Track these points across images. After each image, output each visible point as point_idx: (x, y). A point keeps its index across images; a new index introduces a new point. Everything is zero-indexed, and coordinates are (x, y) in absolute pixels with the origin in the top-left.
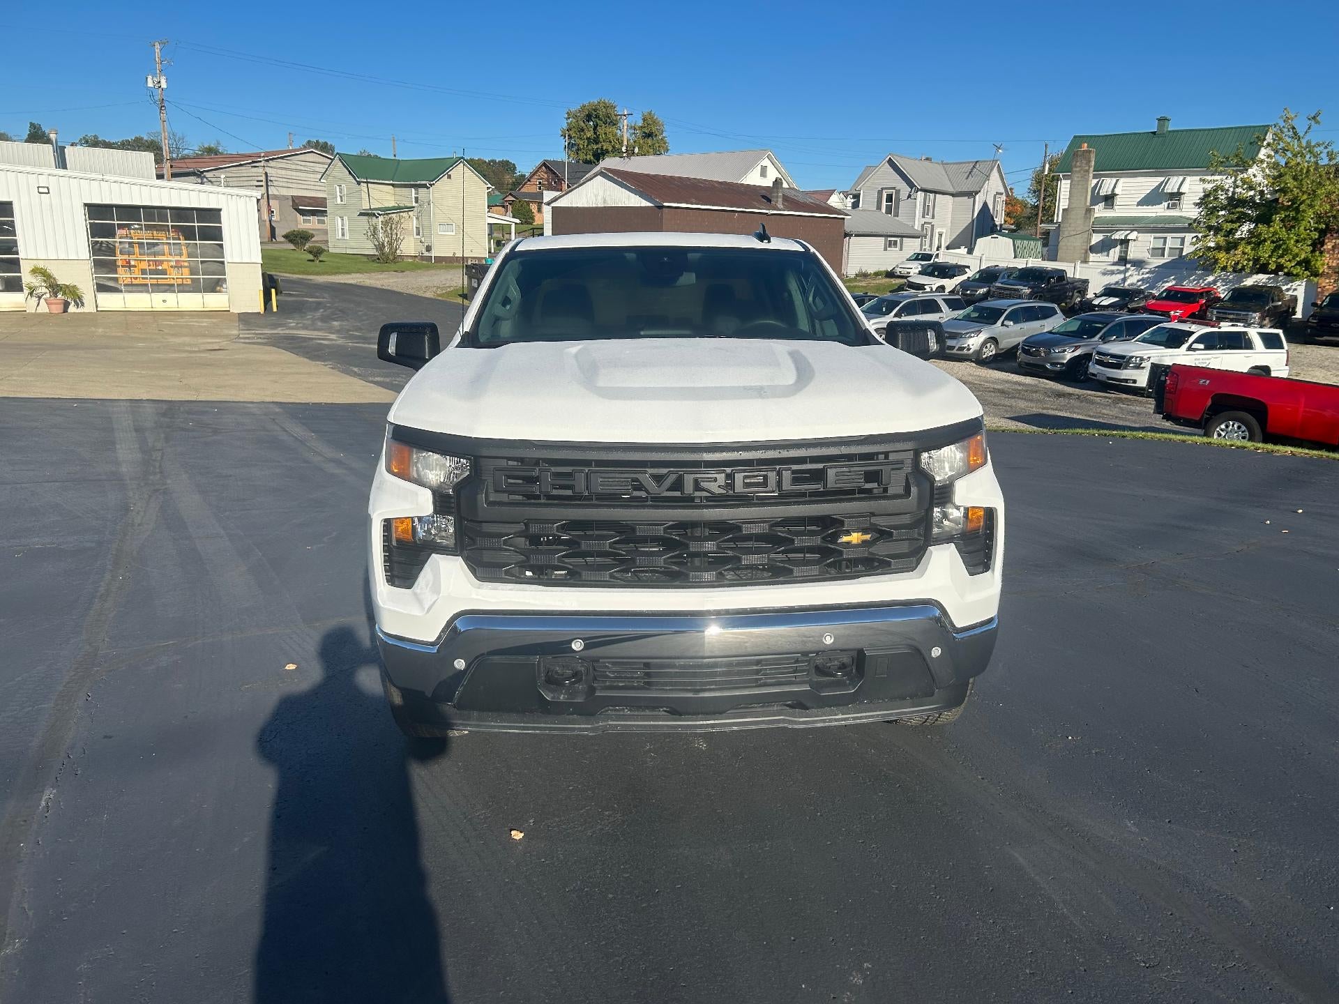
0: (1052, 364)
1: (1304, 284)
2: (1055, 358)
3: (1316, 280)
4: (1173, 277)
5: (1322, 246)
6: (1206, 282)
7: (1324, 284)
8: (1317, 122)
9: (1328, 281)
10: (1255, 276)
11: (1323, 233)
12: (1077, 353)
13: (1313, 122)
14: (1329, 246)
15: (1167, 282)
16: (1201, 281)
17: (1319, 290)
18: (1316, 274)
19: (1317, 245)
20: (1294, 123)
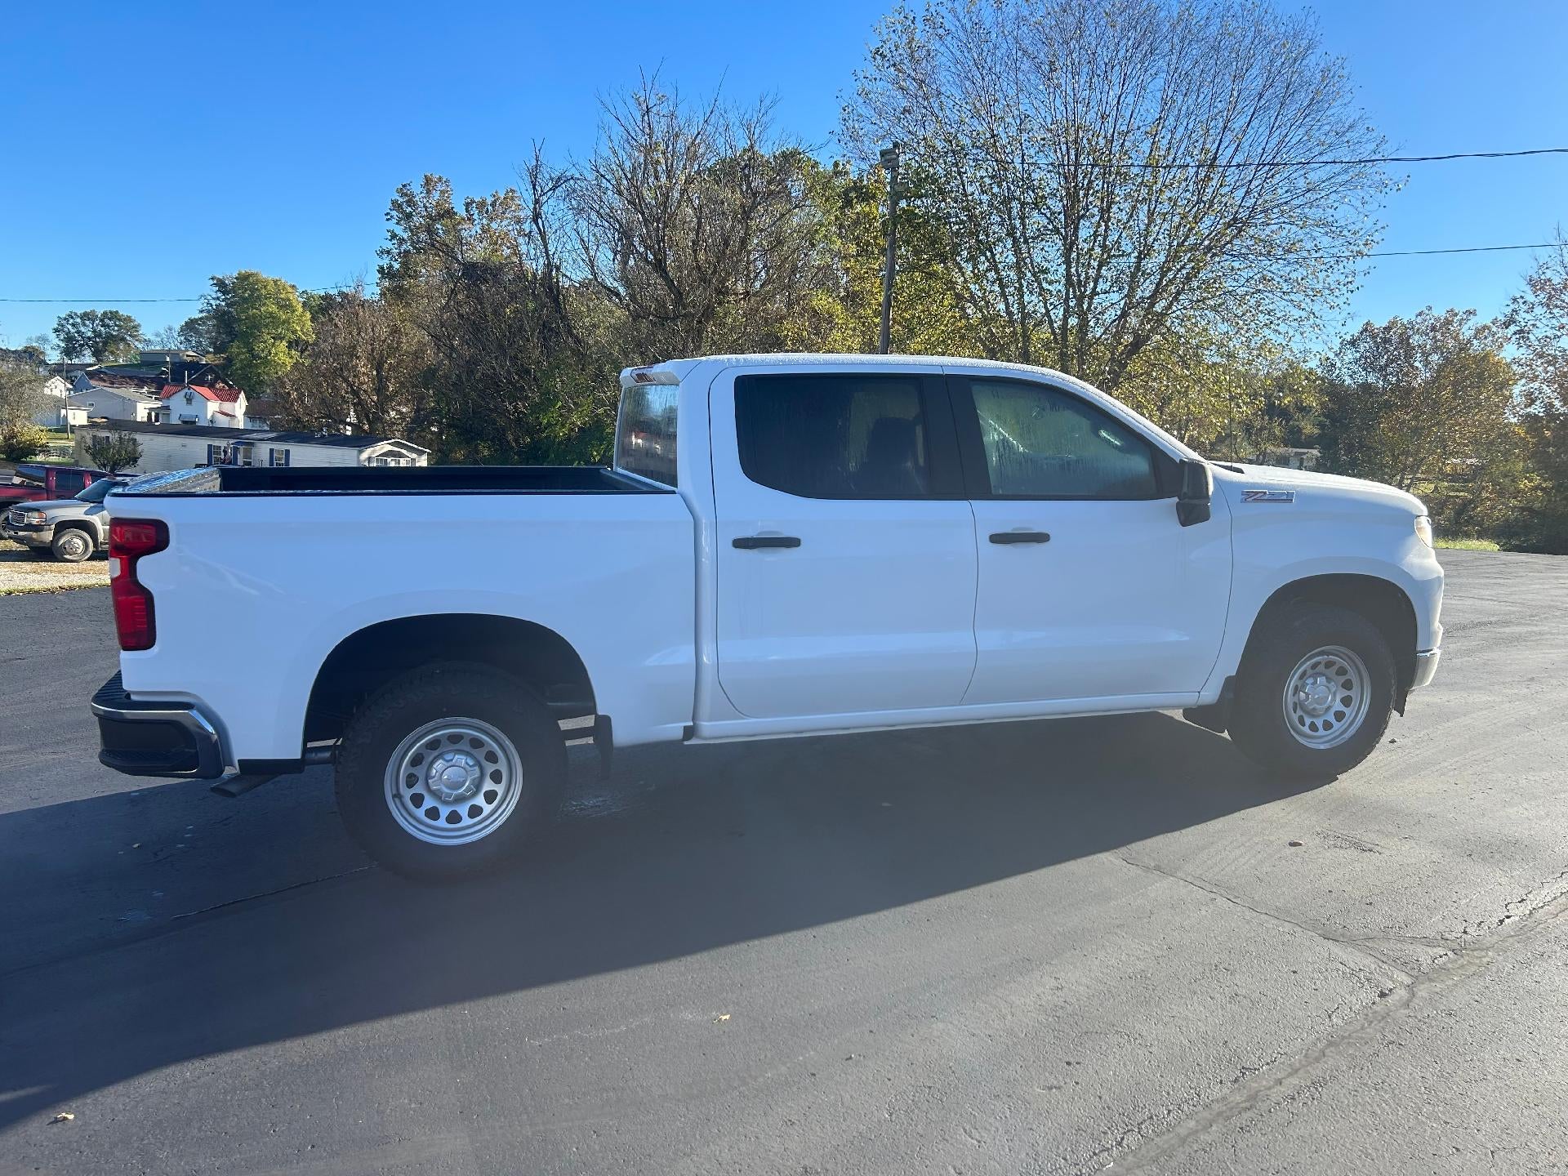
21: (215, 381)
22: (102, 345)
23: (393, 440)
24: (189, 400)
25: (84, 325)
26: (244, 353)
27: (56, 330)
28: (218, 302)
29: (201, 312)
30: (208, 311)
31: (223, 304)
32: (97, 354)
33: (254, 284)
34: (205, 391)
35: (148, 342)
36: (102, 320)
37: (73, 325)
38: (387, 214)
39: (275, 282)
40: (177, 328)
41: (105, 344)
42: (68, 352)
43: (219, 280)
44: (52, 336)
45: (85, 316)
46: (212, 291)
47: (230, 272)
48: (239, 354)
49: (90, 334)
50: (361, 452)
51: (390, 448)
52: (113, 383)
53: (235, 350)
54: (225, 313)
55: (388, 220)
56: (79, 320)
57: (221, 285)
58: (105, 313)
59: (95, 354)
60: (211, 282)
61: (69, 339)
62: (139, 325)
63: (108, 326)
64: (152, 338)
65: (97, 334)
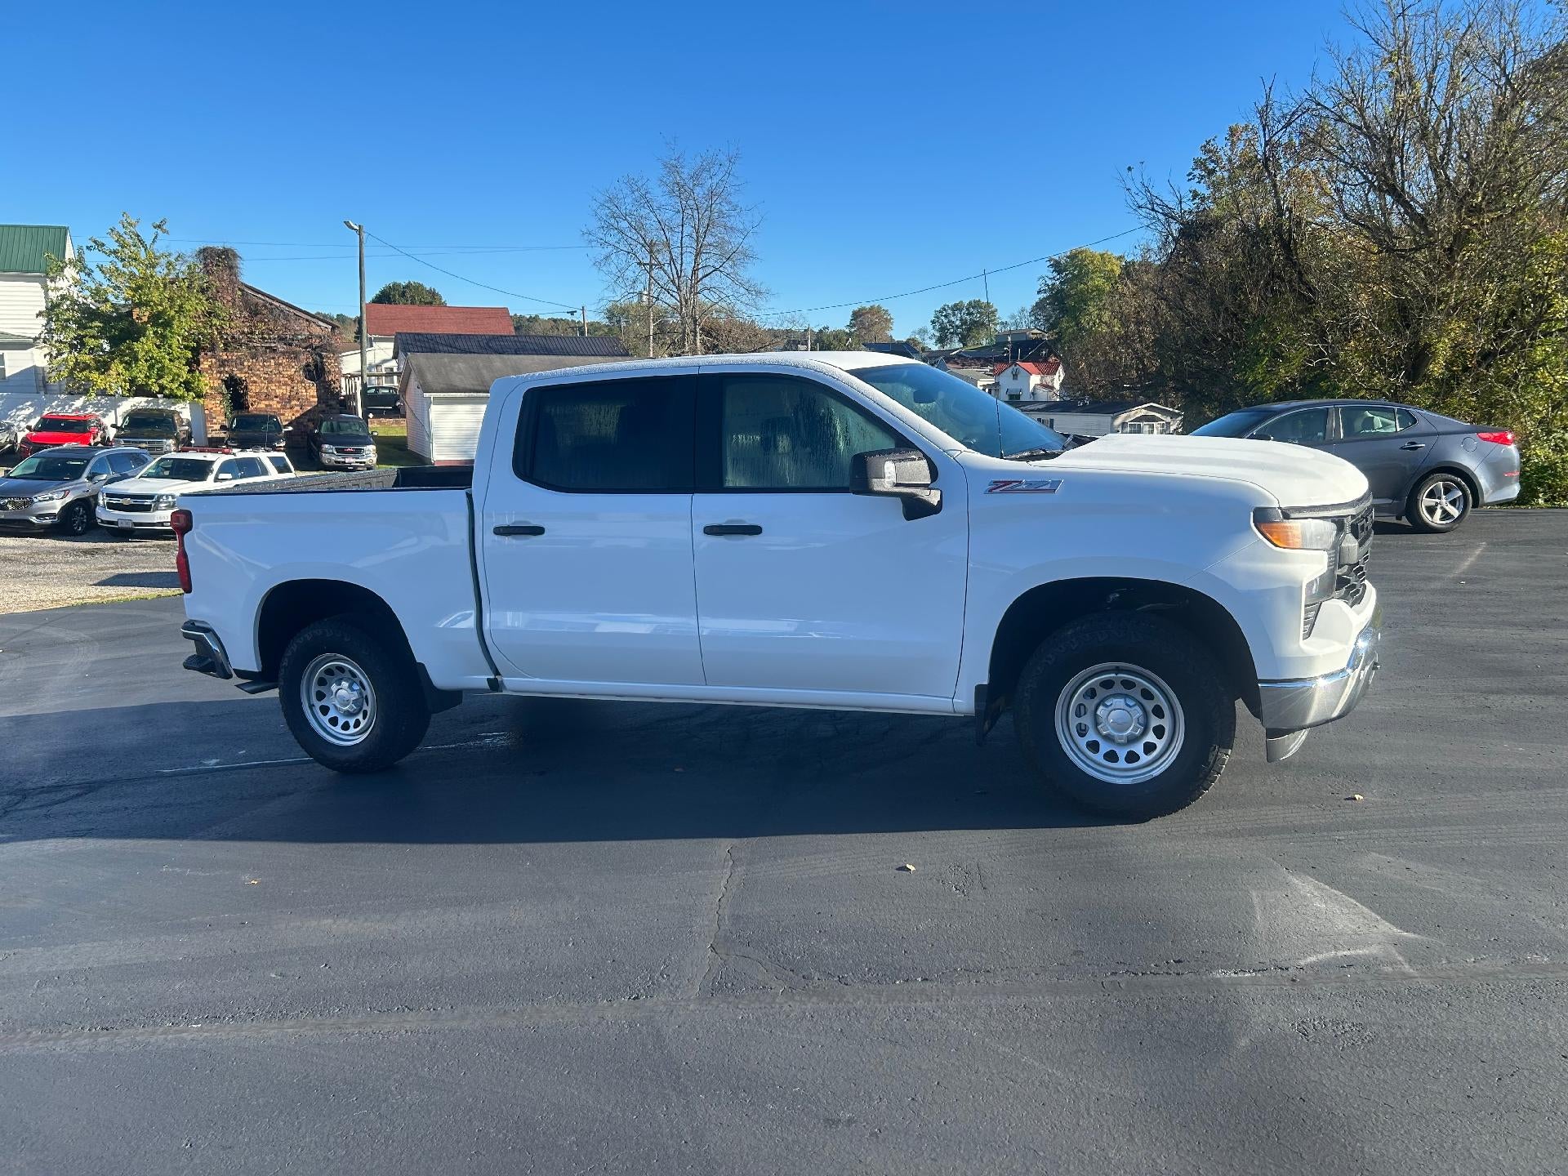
0: (38, 517)
1: (188, 406)
2: (42, 509)
3: (201, 401)
4: (29, 403)
5: (199, 365)
6: (73, 408)
7: (210, 406)
8: (165, 231)
9: (213, 402)
10: (131, 399)
11: (196, 351)
12: (68, 499)
13: (159, 231)
14: (205, 365)
15: (22, 409)
16: (67, 407)
17: (207, 412)
18: (199, 396)
19: (193, 364)
20: (138, 230)
21: (1048, 355)
22: (968, 330)
23: (1148, 405)
24: (1015, 376)
25: (954, 315)
26: (1072, 327)
27: (933, 322)
28: (1054, 281)
29: (1039, 292)
30: (1045, 291)
31: (1058, 282)
32: (963, 340)
33: (1083, 260)
34: (1029, 366)
35: (1005, 324)
36: (967, 309)
37: (946, 316)
38: (1190, 174)
39: (1102, 255)
40: (1029, 308)
41: (969, 330)
42: (941, 340)
43: (1056, 261)
44: (930, 327)
45: (957, 308)
46: (1049, 273)
47: (1061, 252)
48: (1068, 328)
49: (958, 323)
50: (1114, 418)
51: (1144, 412)
52: (963, 365)
53: (1064, 325)
54: (1061, 291)
55: (1189, 180)
56: (950, 311)
57: (1057, 266)
58: (970, 303)
59: (960, 341)
60: (1048, 263)
61: (943, 329)
62: (996, 310)
63: (972, 314)
64: (1008, 320)
65: (964, 322)
